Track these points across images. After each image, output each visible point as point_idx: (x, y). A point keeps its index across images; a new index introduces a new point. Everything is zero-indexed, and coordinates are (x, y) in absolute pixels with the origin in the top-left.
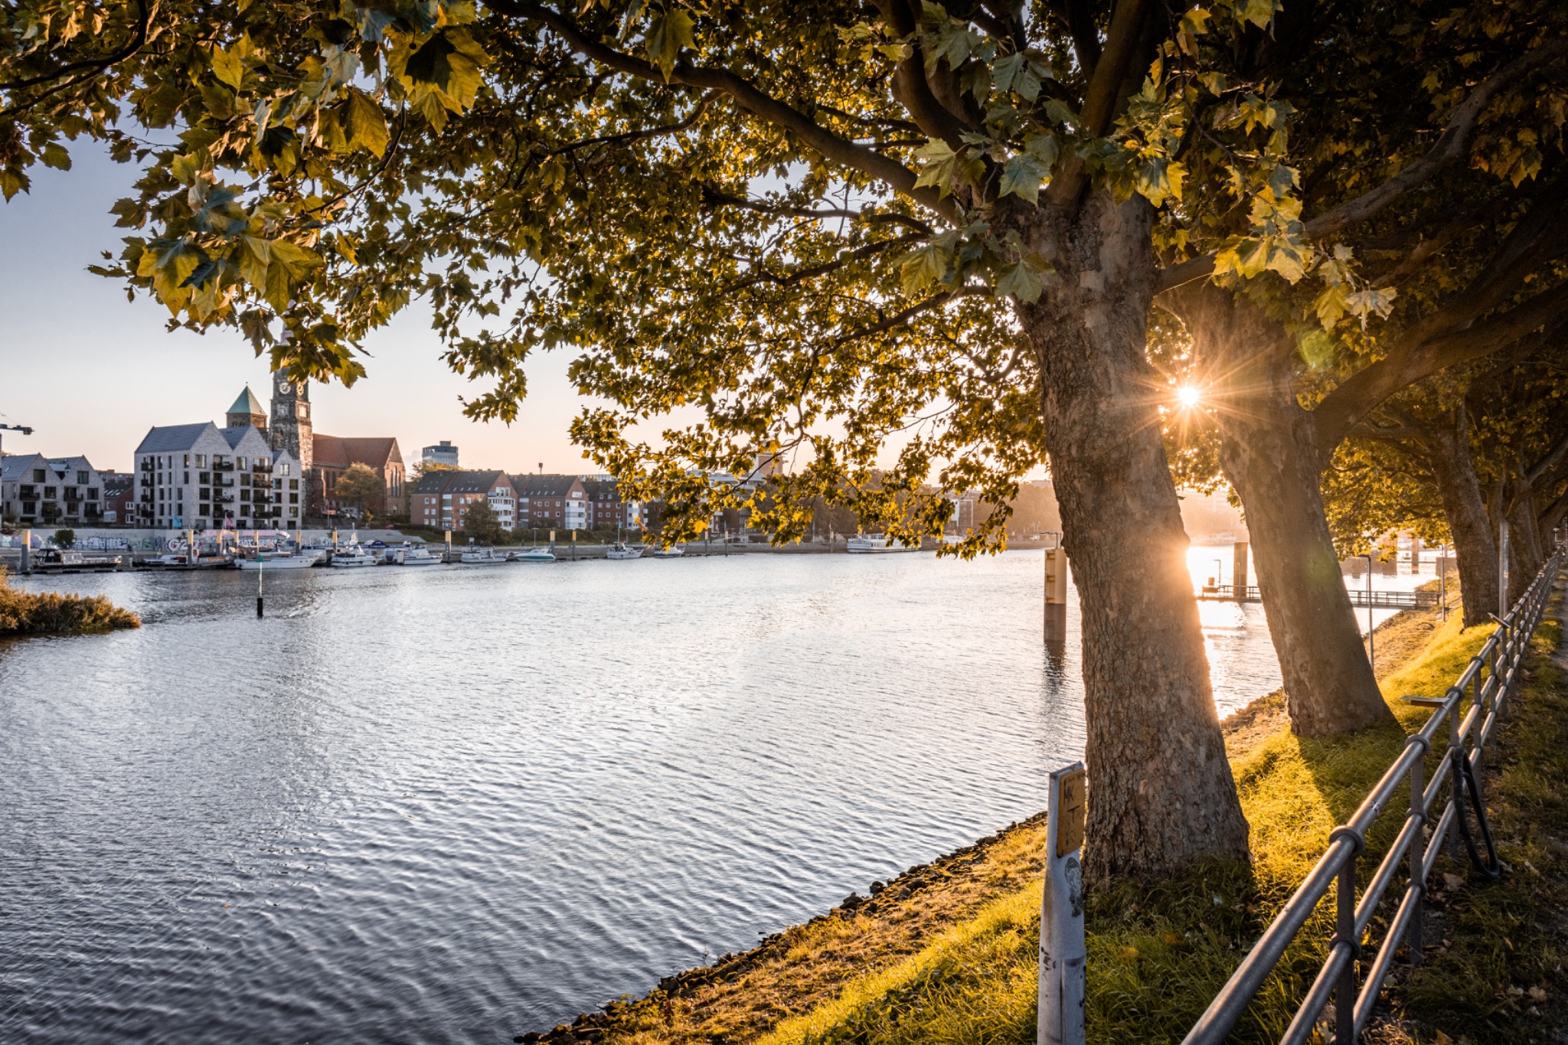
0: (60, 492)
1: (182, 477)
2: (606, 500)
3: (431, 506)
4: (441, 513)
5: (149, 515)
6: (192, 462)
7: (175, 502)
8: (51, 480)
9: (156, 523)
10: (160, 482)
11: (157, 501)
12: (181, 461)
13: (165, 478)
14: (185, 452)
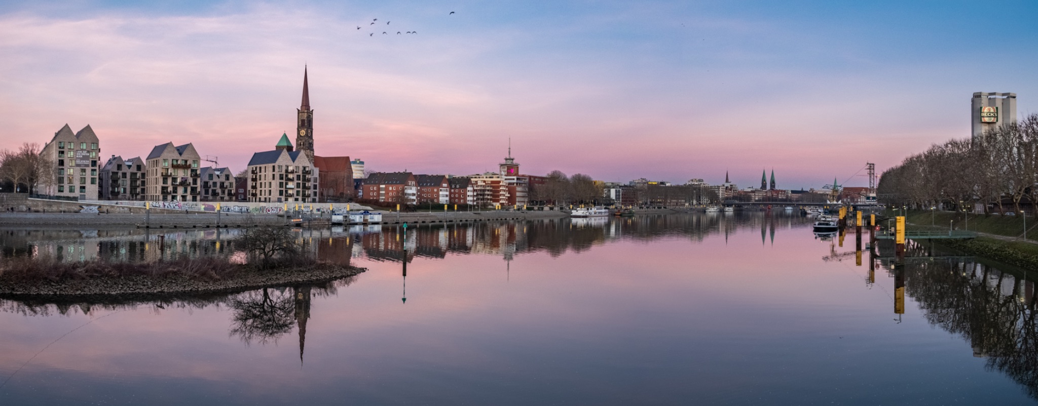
0: (218, 185)
1: (271, 177)
2: (455, 188)
3: (373, 191)
4: (379, 195)
5: (254, 195)
6: (277, 169)
7: (267, 189)
8: (215, 179)
9: (258, 199)
10: (260, 179)
11: (259, 189)
12: (271, 169)
13: (263, 177)
14: (273, 164)
